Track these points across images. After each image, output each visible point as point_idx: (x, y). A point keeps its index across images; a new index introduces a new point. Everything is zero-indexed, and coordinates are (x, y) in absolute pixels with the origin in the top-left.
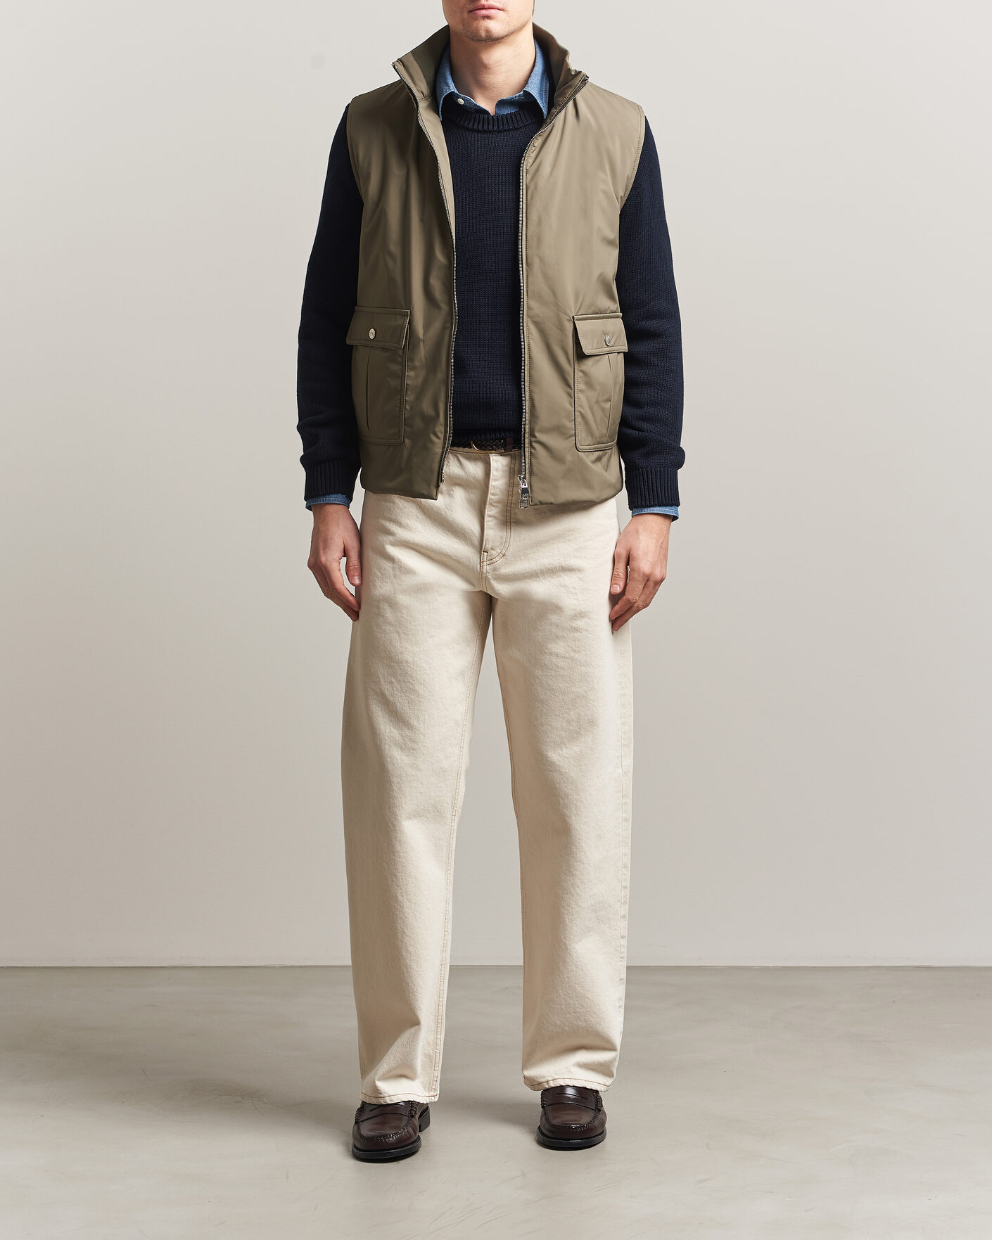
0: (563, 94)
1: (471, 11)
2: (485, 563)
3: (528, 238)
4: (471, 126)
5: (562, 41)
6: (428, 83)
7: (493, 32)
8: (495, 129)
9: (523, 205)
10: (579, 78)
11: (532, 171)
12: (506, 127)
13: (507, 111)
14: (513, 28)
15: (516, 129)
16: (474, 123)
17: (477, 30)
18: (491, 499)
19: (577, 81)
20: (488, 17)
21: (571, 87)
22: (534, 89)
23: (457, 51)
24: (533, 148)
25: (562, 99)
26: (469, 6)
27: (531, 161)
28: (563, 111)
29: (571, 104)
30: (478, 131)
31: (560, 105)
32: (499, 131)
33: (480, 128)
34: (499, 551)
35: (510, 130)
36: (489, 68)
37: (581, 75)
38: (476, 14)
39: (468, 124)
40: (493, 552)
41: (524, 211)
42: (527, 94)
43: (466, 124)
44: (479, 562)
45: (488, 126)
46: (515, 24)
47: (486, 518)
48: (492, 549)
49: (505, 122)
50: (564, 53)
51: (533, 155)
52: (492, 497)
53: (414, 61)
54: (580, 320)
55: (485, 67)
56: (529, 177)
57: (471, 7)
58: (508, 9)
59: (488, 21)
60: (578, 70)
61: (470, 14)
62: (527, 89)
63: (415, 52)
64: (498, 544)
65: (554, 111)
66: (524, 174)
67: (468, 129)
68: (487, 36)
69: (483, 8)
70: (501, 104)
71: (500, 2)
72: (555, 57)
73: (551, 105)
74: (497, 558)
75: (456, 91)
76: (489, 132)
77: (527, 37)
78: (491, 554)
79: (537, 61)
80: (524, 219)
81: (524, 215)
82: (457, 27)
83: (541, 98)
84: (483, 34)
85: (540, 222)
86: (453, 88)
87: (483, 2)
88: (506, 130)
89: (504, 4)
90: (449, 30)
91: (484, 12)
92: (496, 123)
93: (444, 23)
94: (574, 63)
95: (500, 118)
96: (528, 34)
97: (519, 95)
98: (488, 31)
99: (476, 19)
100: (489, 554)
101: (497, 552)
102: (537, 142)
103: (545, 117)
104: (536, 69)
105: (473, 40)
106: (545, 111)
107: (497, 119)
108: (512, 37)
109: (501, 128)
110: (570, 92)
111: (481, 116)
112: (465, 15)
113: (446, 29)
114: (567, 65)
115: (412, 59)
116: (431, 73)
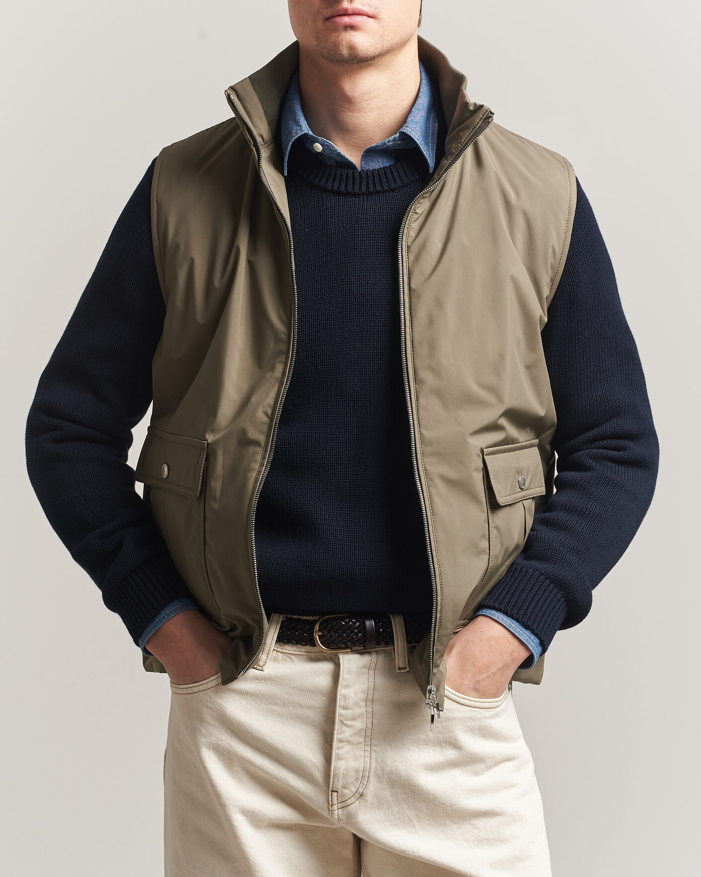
0: (457, 138)
1: (328, 19)
2: (335, 807)
3: (416, 344)
4: (329, 186)
5: (456, 63)
6: (269, 124)
7: (360, 48)
8: (364, 190)
9: (405, 297)
10: (480, 115)
11: (415, 248)
12: (378, 188)
13: (378, 164)
14: (388, 44)
15: (392, 190)
16: (334, 181)
17: (337, 46)
18: (341, 715)
19: (478, 119)
20: (352, 27)
21: (468, 127)
22: (416, 130)
23: (309, 79)
24: (416, 216)
25: (455, 145)
26: (324, 12)
27: (413, 234)
28: (459, 162)
29: (469, 151)
30: (339, 193)
31: (452, 154)
32: (369, 194)
33: (343, 189)
34: (354, 790)
35: (384, 191)
36: (353, 103)
37: (483, 111)
38: (335, 23)
39: (326, 183)
40: (346, 791)
41: (407, 305)
42: (405, 138)
43: (322, 183)
44: (326, 805)
45: (353, 186)
46: (392, 39)
47: (334, 744)
48: (344, 787)
49: (377, 180)
50: (459, 79)
51: (416, 226)
52: (342, 712)
53: (253, 91)
54: (490, 454)
55: (348, 101)
56: (412, 257)
57: (327, 12)
58: (382, 15)
59: (352, 33)
60: (479, 103)
61: (328, 23)
62: (405, 130)
63: (254, 79)
64: (351, 780)
65: (445, 162)
66: (404, 254)
67: (326, 191)
68: (350, 55)
69: (346, 13)
70: (370, 153)
71: (370, 6)
72: (446, 85)
73: (441, 153)
74: (353, 800)
75: (311, 133)
76: (354, 195)
77: (410, 57)
78: (343, 795)
79: (421, 90)
80: (408, 317)
81: (407, 312)
82: (310, 43)
83: (427, 144)
84: (345, 52)
85: (431, 321)
86: (306, 129)
87: (346, 5)
88: (378, 192)
89: (376, 9)
90: (299, 47)
91: (346, 20)
92: (364, 182)
93: (290, 38)
94: (473, 94)
95: (370, 175)
96: (411, 53)
97: (394, 140)
98: (352, 48)
99: (337, 29)
100: (340, 793)
101: (351, 791)
102: (420, 207)
103: (431, 170)
104: (419, 101)
105: (331, 61)
106: (431, 162)
107: (367, 176)
108: (388, 58)
109: (371, 189)
110: (467, 135)
111: (344, 171)
112: (320, 24)
113: (295, 45)
114: (464, 96)
115: (250, 88)
116: (274, 109)
